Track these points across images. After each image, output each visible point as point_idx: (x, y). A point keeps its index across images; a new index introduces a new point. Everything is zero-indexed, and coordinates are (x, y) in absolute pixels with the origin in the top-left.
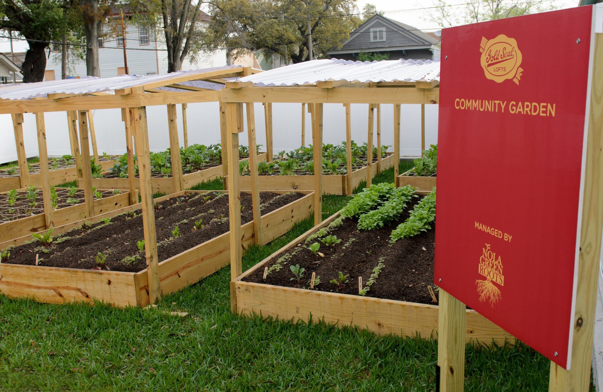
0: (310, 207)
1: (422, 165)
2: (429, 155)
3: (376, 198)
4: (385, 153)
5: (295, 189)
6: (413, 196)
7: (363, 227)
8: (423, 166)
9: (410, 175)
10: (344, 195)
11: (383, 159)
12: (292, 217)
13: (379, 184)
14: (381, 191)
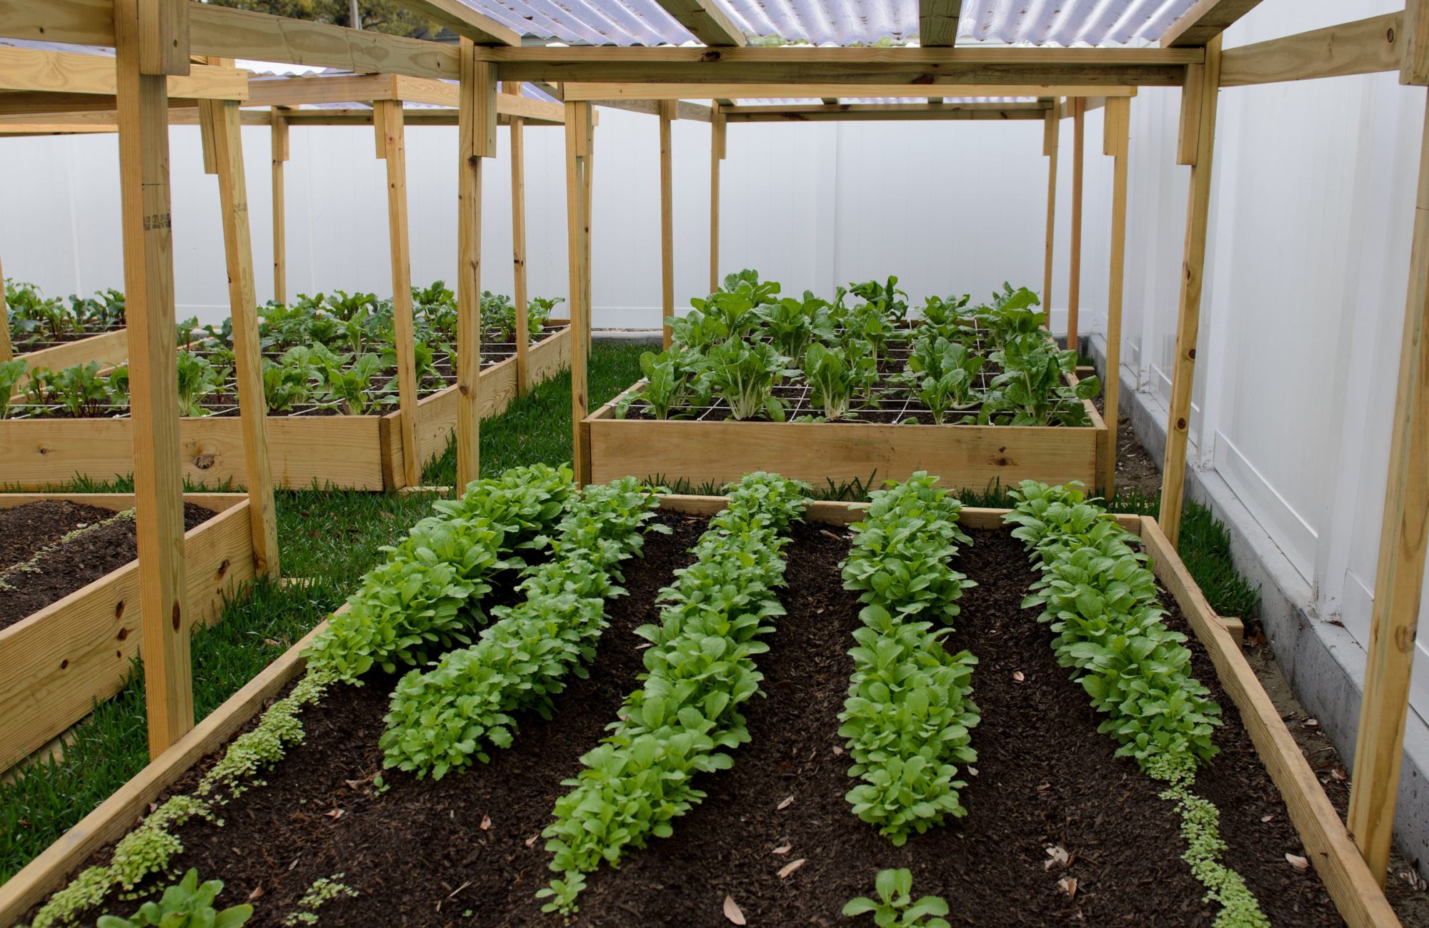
0: (222, 571)
1: (671, 377)
2: (692, 337)
3: (487, 559)
4: (545, 323)
5: (205, 467)
6: (649, 528)
7: (408, 759)
8: (676, 379)
9: (632, 414)
10: (388, 490)
11: (536, 345)
12: (122, 635)
13: (508, 477)
14: (515, 509)
